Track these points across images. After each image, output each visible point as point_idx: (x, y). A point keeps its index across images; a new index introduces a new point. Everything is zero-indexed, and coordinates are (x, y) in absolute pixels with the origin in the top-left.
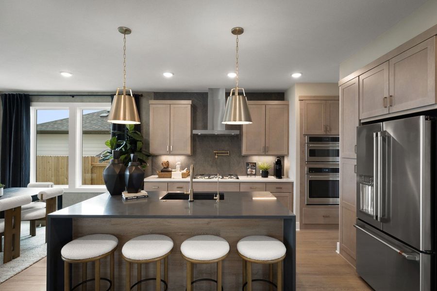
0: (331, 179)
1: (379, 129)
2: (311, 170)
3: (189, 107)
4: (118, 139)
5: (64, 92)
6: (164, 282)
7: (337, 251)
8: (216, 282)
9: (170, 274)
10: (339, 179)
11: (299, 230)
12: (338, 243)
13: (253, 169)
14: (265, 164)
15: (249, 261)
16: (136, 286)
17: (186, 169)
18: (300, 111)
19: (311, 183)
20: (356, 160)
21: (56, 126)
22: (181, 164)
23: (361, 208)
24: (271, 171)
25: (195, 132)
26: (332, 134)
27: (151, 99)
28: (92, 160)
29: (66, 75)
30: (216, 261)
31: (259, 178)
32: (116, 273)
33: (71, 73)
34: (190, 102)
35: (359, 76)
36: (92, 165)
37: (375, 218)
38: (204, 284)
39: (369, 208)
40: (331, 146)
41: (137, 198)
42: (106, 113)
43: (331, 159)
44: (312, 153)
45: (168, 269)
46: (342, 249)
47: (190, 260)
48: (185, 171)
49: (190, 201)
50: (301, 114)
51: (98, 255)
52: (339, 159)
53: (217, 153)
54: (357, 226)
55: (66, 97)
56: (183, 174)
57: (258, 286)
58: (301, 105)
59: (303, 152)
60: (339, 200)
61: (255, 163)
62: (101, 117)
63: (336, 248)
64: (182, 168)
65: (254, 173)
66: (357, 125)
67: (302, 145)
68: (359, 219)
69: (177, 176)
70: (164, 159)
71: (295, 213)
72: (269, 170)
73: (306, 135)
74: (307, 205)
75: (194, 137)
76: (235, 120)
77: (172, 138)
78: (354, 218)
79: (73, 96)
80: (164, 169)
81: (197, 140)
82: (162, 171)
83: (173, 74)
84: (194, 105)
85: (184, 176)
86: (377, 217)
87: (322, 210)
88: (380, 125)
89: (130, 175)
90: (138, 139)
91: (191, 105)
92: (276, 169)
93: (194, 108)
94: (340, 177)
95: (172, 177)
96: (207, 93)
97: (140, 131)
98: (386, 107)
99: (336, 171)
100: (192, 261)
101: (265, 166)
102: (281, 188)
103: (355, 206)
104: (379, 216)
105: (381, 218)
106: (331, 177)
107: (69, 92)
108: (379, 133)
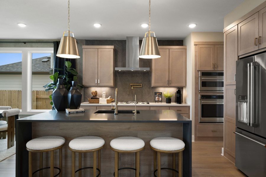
0: (218, 103)
1: (252, 60)
2: (203, 97)
3: (112, 51)
4: (59, 74)
5: (19, 40)
6: (98, 169)
7: (221, 154)
8: (136, 170)
9: (102, 164)
10: (224, 103)
11: (194, 141)
12: (223, 149)
13: (160, 97)
14: (169, 93)
15: (159, 152)
16: (78, 172)
17: (110, 97)
18: (195, 53)
19: (203, 106)
20: (235, 85)
21: (8, 68)
22: (106, 93)
23: (239, 119)
24: (173, 99)
25: (116, 69)
26: (219, 70)
27: (83, 45)
28: (36, 93)
29: (22, 25)
30: (135, 151)
31: (164, 104)
32: (63, 164)
33: (25, 24)
34: (112, 47)
35: (238, 24)
36: (37, 97)
37: (248, 125)
38: (126, 172)
39: (245, 119)
40: (218, 79)
41: (77, 112)
42: (46, 59)
43: (218, 88)
44: (204, 84)
45: (100, 161)
46: (226, 152)
47: (117, 151)
48: (109, 98)
49: (116, 114)
50: (196, 56)
51: (52, 148)
52: (224, 88)
53: (133, 85)
54: (236, 132)
55: (20, 44)
56: (107, 101)
57: (165, 173)
58: (195, 48)
59: (197, 83)
60: (223, 119)
61: (161, 93)
62: (43, 62)
63: (221, 153)
64: (107, 97)
65: (160, 100)
66: (237, 59)
67: (196, 78)
68: (238, 128)
69: (103, 101)
70: (93, 90)
71: (191, 119)
72: (172, 98)
73: (200, 71)
74: (200, 122)
75: (116, 73)
76: (148, 54)
77: (99, 74)
78: (234, 127)
79: (25, 43)
80: (94, 97)
81: (118, 75)
82: (92, 98)
83: (101, 25)
84: (116, 49)
85: (108, 102)
86: (250, 124)
87: (211, 127)
88: (252, 58)
89: (72, 96)
90: (74, 74)
91: (114, 49)
92: (177, 97)
93: (115, 52)
94: (224, 102)
95: (100, 102)
96: (126, 40)
97: (75, 69)
98: (256, 45)
99: (221, 97)
100: (119, 151)
101: (169, 95)
102: (181, 110)
103: (235, 119)
104: (251, 123)
105: (252, 124)
106: (218, 102)
107: (22, 40)
108: (251, 63)
